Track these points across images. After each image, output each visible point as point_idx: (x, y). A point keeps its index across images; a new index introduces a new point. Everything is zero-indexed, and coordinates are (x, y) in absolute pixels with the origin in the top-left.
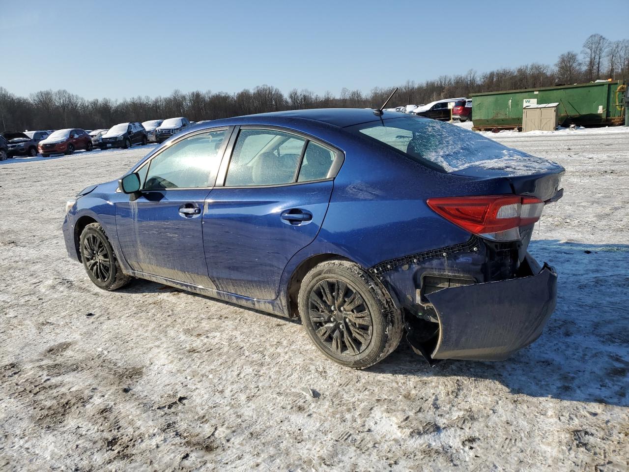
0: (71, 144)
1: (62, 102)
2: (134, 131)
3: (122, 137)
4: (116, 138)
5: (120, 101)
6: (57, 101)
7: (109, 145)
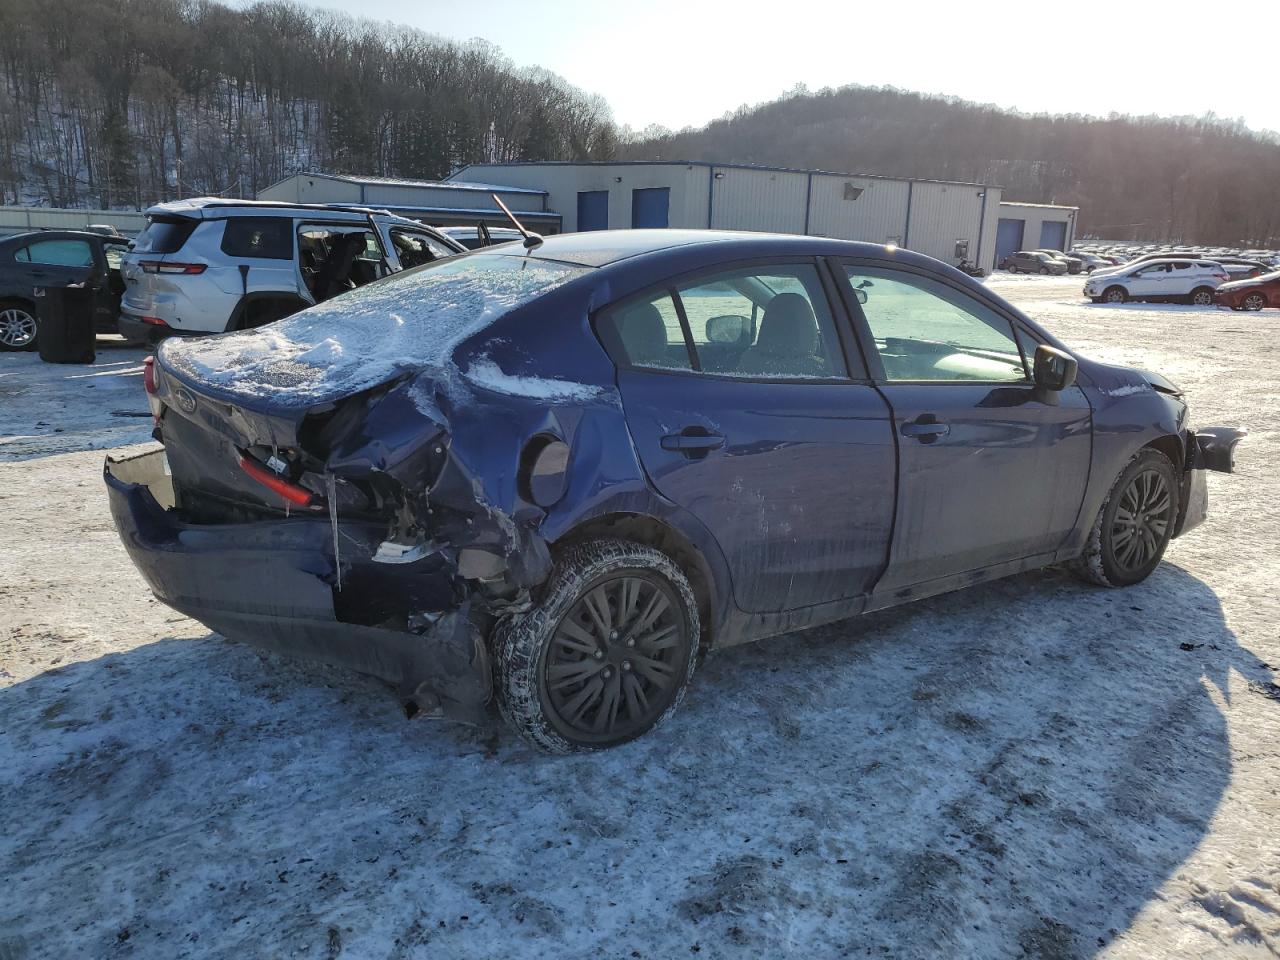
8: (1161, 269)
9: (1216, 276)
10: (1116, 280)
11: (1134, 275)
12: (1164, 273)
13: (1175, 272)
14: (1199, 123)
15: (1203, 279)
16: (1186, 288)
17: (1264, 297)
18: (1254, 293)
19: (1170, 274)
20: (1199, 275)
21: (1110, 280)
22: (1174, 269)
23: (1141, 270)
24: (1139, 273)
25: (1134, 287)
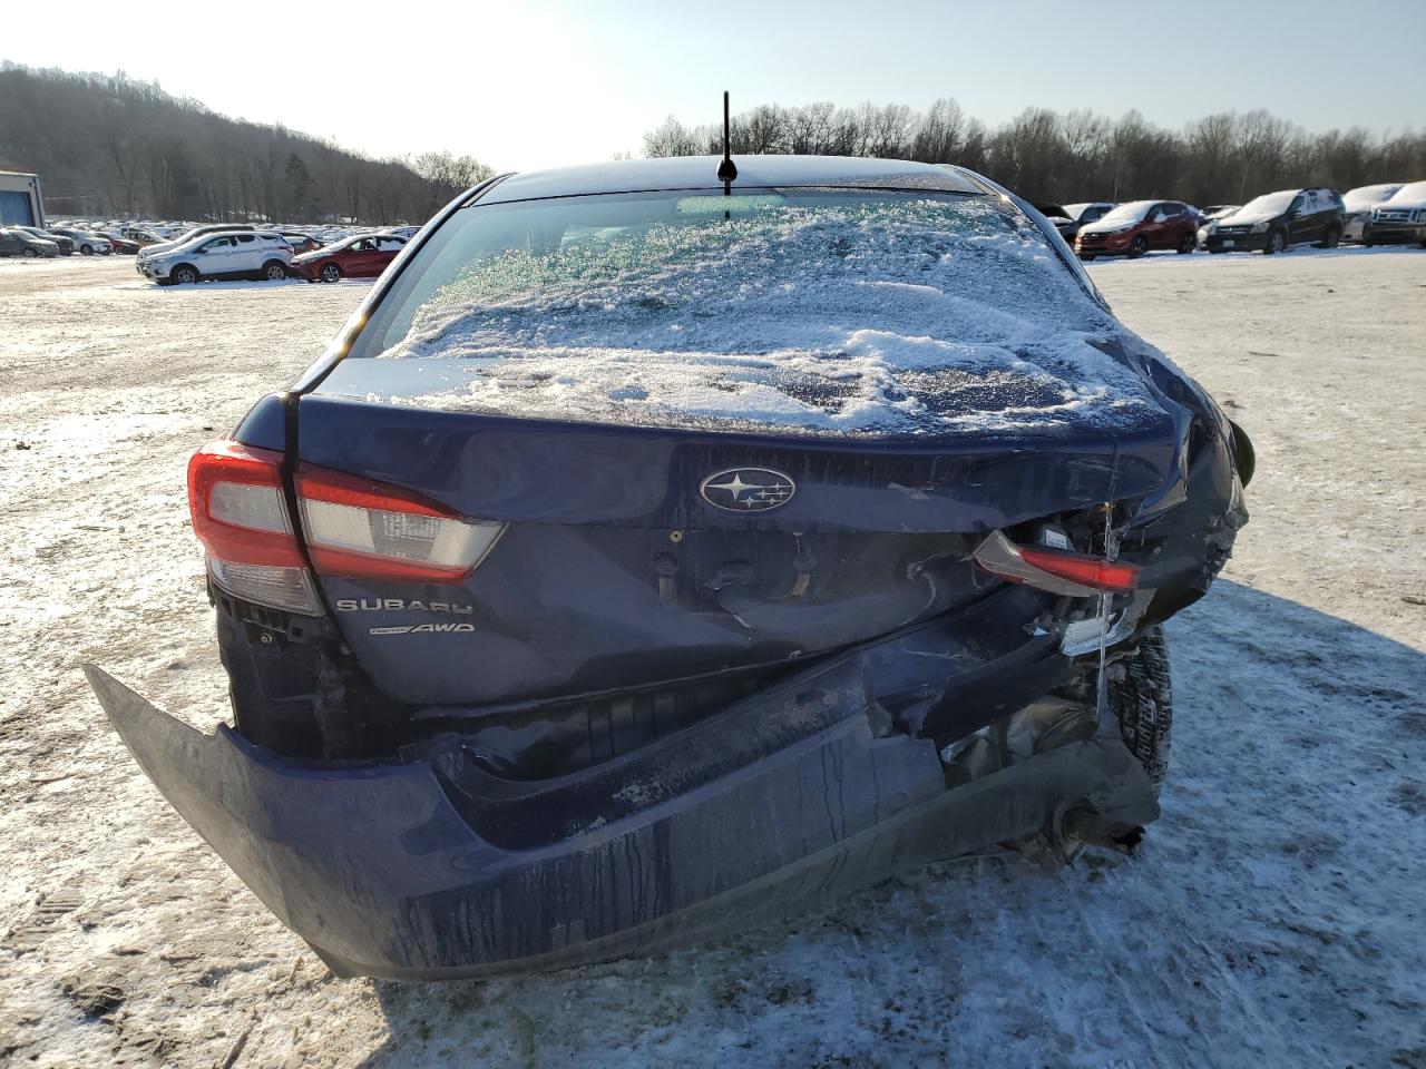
0: (1143, 236)
1: (1249, 139)
2: (1305, 211)
3: (1268, 224)
4: (1248, 227)
5: (1396, 134)
6: (1239, 139)
7: (1229, 243)
8: (223, 243)
9: (281, 248)
10: (180, 257)
11: (199, 250)
12: (229, 248)
13: (241, 246)
14: (111, 82)
15: (270, 252)
16: (257, 263)
17: (337, 267)
18: (327, 264)
19: (236, 249)
20: (265, 249)
21: (174, 258)
22: (239, 242)
23: (204, 245)
24: (205, 249)
25: (204, 265)
